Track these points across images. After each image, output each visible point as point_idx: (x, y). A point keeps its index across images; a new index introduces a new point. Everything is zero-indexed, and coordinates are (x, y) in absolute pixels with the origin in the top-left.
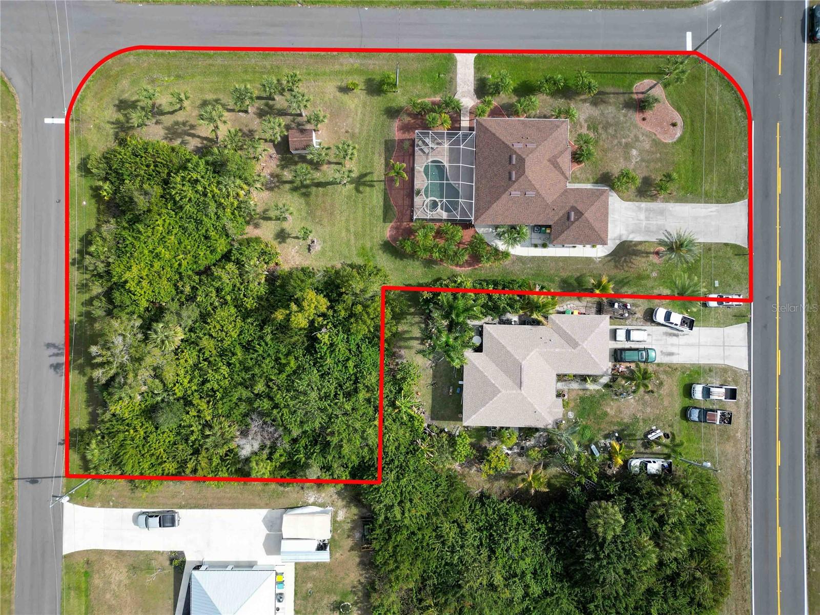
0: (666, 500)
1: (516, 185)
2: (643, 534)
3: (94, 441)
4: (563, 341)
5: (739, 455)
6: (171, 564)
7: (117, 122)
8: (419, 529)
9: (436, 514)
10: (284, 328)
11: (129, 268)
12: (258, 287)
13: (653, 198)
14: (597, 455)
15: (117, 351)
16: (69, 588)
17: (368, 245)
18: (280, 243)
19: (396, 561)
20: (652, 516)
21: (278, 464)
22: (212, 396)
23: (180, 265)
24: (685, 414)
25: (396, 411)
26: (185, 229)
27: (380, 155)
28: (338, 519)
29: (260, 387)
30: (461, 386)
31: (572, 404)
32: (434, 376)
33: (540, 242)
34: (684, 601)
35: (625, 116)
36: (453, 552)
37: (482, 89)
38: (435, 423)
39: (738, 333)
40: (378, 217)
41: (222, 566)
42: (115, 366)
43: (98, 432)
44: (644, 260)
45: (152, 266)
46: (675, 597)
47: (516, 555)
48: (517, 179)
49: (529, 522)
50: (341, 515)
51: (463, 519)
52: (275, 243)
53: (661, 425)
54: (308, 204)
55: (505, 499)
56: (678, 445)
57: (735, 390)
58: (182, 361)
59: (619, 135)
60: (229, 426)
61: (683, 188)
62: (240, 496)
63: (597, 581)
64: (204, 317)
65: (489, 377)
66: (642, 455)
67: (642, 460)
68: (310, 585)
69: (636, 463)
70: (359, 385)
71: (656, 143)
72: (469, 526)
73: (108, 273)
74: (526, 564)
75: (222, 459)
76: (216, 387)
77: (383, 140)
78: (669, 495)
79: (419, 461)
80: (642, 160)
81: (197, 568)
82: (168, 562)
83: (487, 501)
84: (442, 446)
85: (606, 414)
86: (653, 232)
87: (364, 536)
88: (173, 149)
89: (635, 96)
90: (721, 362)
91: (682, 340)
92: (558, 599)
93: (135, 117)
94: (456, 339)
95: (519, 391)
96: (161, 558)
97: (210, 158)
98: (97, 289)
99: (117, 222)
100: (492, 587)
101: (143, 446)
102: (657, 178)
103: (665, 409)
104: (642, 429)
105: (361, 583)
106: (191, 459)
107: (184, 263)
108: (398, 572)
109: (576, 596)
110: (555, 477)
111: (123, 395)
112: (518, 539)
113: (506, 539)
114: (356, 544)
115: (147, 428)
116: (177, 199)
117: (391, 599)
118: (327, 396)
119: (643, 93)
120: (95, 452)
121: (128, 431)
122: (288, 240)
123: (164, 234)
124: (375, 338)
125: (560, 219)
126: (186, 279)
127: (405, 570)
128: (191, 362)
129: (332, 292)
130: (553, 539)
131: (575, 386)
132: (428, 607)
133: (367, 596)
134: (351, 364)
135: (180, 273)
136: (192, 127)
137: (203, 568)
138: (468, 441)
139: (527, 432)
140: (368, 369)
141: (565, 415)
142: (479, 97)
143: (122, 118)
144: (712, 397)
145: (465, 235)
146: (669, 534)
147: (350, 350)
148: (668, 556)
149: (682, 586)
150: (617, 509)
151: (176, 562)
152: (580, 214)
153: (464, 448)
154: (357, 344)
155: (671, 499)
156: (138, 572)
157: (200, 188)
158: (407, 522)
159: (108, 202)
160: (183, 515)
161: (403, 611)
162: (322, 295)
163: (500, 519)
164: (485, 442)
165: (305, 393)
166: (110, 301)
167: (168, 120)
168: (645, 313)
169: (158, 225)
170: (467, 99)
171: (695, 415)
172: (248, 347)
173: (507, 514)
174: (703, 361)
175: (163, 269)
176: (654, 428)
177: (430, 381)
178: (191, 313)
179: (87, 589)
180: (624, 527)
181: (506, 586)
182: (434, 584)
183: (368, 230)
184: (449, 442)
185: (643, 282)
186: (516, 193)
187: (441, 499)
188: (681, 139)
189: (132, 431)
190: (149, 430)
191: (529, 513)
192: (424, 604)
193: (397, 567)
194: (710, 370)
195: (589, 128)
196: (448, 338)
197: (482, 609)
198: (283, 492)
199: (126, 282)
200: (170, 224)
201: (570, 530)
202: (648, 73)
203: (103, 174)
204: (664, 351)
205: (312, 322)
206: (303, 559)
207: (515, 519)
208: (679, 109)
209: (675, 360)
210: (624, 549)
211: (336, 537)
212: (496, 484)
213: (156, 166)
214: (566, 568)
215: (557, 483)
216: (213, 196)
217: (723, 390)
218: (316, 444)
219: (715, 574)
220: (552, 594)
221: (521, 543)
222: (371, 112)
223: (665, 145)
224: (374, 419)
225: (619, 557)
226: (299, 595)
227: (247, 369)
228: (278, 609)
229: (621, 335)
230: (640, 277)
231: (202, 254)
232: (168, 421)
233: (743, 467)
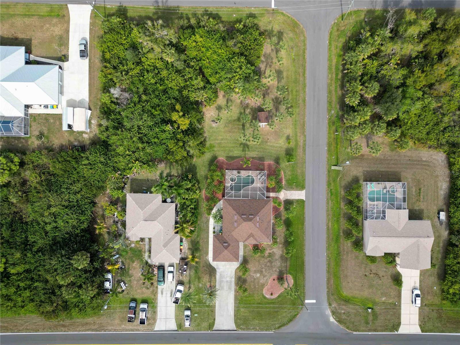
0: (90, 288)
1: (239, 217)
2: (74, 278)
3: (120, 20)
4: (167, 240)
5: (114, 326)
6: (63, 55)
7: (272, 31)
8: (78, 172)
9: (85, 181)
10: (173, 109)
11: (201, 37)
12: (194, 96)
13: (237, 284)
14: (114, 258)
15: (160, 32)
16: (52, 8)
17: (215, 149)
18: (216, 107)
19: (63, 161)
20: (83, 282)
21: (109, 106)
22: (141, 75)
23: (204, 60)
24: (134, 300)
25: (134, 162)
26: (219, 63)
27: (257, 155)
28: (84, 134)
29: (144, 97)
30: (147, 193)
31: (138, 246)
32: (152, 180)
33: (216, 230)
34: (43, 298)
35: (276, 271)
36: (67, 188)
37: (288, 203)
38: (129, 181)
39: (172, 325)
40: (228, 154)
41: (61, 79)
42: (153, 31)
43: (125, 21)
44: (207, 280)
45: (203, 47)
46: (44, 294)
47: (65, 218)
48: (242, 218)
49: (81, 225)
50: (85, 136)
51: (83, 193)
52: (215, 105)
53: (128, 289)
54: (234, 121)
55: (93, 214)
56: (116, 295)
57: (144, 324)
58: (158, 61)
59: (266, 268)
60: (127, 83)
61: (242, 299)
62: (95, 88)
63: (52, 256)
64: (178, 71)
65: (149, 206)
66: (113, 280)
67: (111, 279)
68: (52, 121)
69: (109, 276)
70: (145, 144)
71: (263, 285)
72: (79, 196)
73: (200, 27)
74: (61, 223)
75: (111, 79)
76: (145, 77)
77: (264, 156)
78: (92, 290)
79: (110, 172)
80: (255, 279)
81: (60, 67)
82: (63, 54)
83: (91, 205)
84: (117, 184)
85: (133, 262)
86: (221, 284)
87: (75, 146)
88: (259, 57)
89: (285, 276)
90: (158, 317)
91: (169, 299)
92: (44, 238)
93: (275, 39)
94: (165, 189)
95: (142, 219)
96: (65, 50)
97: (252, 75)
98: (193, 21)
99: (224, 31)
100: (49, 207)
101: (118, 43)
102: (247, 286)
103: (136, 290)
104: (127, 279)
105: (52, 145)
106: (111, 65)
107: (205, 62)
108: (58, 163)
109: (45, 247)
110: (104, 238)
111: (141, 34)
112: (72, 219)
113: (72, 214)
114: (72, 143)
115: (126, 45)
116: (233, 59)
117: (44, 159)
118: (139, 128)
119: (287, 279)
120: (115, 20)
121: (125, 36)
122: (217, 111)
123: (217, 53)
124: (169, 152)
125: (225, 239)
126: (197, 63)
127: (58, 166)
128: (158, 65)
129: (191, 131)
130: (73, 236)
131: (147, 247)
132: (41, 177)
133: (47, 148)
134: (156, 140)
135: (200, 60)
136: (270, 66)
137: (60, 70)
138: (120, 196)
139: (124, 224)
140: (154, 149)
141: (133, 242)
142: (284, 201)
143: (274, 33)
144: (141, 312)
145: (219, 194)
146: (74, 290)
147: (162, 140)
148: (63, 289)
149: (50, 297)
150: (86, 265)
151: (63, 58)
152: (226, 248)
153: (116, 194)
154: (165, 143)
155: (90, 291)
156: (59, 40)
157: (238, 70)
158: (81, 167)
159: (234, 27)
160: (86, 61)
161: (39, 165)
162: (189, 127)
163: (82, 211)
164: (120, 204)
165: (142, 118)
166: (187, 28)
167: (273, 55)
168: (182, 281)
169: (221, 50)
170: (283, 195)
171: (133, 305)
172: (165, 91)
173: (85, 214)
174: (159, 309)
175: (202, 52)
176: (127, 285)
177: (150, 178)
178: (180, 65)
179: (51, 16)
180: (77, 269)
181: (50, 214)
182: (51, 180)
183: (222, 149)
184: (119, 187)
185: (197, 280)
186: (236, 217)
187: (92, 183)
188: (265, 298)
189: (125, 38)
190: (125, 46)
191: (85, 225)
192: (42, 175)
193: (60, 162)
194: (155, 312)
195: (270, 253)
196: (166, 186)
197: (39, 202)
198: (97, 108)
199: (195, 35)
200: (222, 56)
201: (76, 244)
202: (296, 282)
203: (247, 25)
204: (164, 290)
205: (175, 122)
206: (64, 118)
207: (83, 218)
208: (279, 296)
209: (159, 295)
210: (66, 268)
211: (75, 134)
212: (100, 210)
213: (250, 49)
214: (59, 242)
215: (101, 239)
216: (234, 76)
217: (144, 318)
218: (118, 124)
219: (55, 313)
220: (46, 236)
221: (70, 221)
222: (277, 151)
223: (262, 290)
224: (129, 151)
225: (62, 266)
226: (48, 116)
227: (154, 91)
228: (40, 106)
229: (171, 269)
230: (199, 278)
231: (209, 71)
232: (129, 55)
233: (108, 328)
